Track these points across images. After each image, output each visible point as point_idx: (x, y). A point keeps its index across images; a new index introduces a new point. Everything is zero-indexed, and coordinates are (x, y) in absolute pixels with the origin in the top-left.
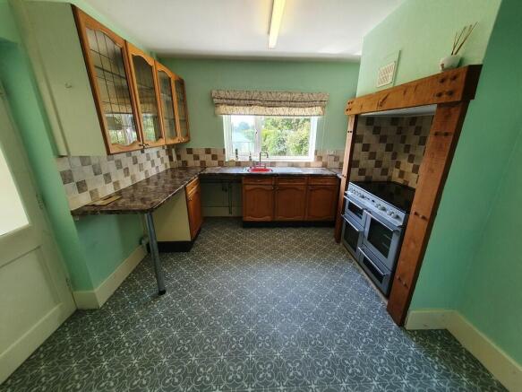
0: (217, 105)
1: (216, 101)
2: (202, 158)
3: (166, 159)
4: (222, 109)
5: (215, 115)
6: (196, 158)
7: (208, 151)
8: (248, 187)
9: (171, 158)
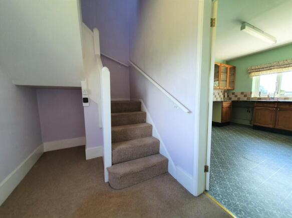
0: (250, 73)
1: (249, 71)
2: (238, 97)
3: (222, 96)
4: (253, 74)
5: (249, 77)
6: (236, 96)
7: (242, 93)
8: (257, 108)
9: (224, 96)
